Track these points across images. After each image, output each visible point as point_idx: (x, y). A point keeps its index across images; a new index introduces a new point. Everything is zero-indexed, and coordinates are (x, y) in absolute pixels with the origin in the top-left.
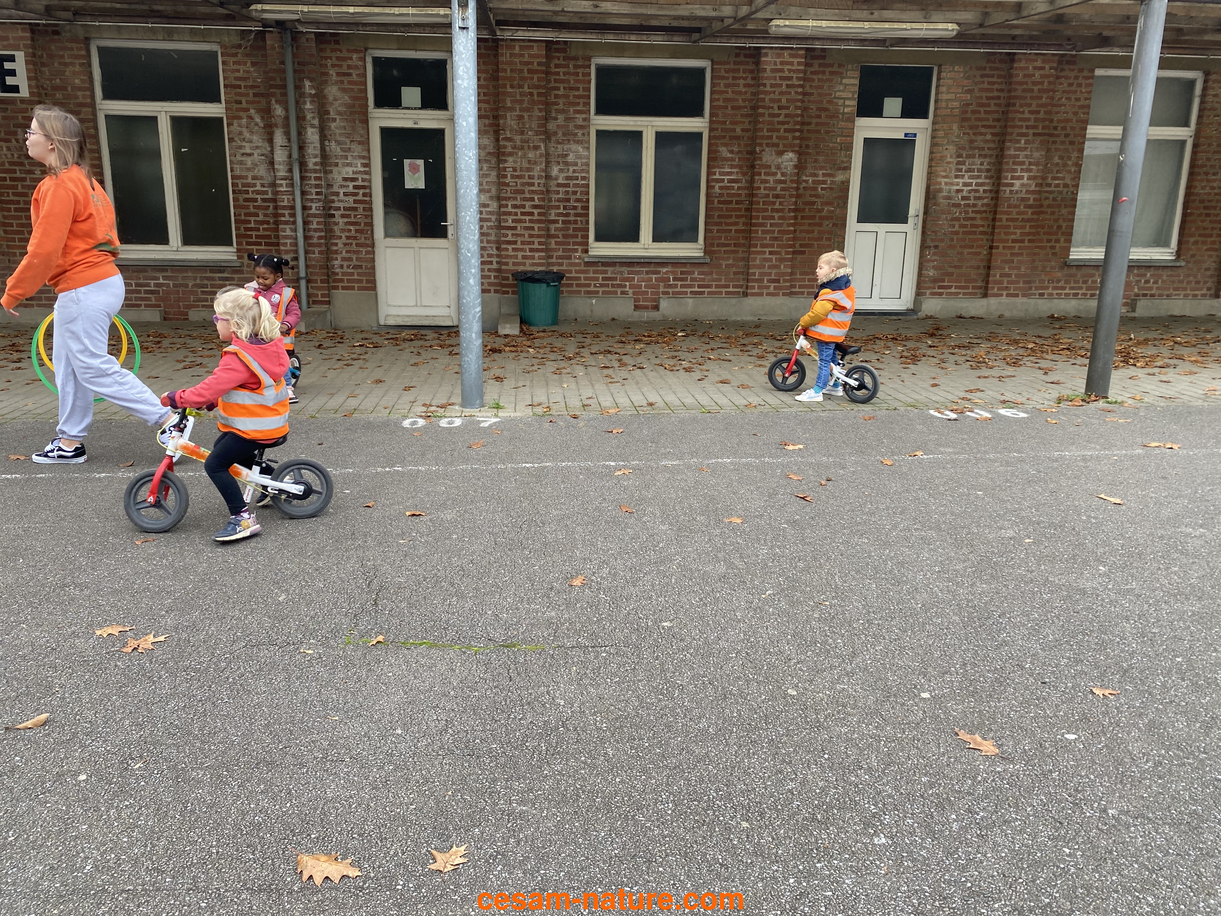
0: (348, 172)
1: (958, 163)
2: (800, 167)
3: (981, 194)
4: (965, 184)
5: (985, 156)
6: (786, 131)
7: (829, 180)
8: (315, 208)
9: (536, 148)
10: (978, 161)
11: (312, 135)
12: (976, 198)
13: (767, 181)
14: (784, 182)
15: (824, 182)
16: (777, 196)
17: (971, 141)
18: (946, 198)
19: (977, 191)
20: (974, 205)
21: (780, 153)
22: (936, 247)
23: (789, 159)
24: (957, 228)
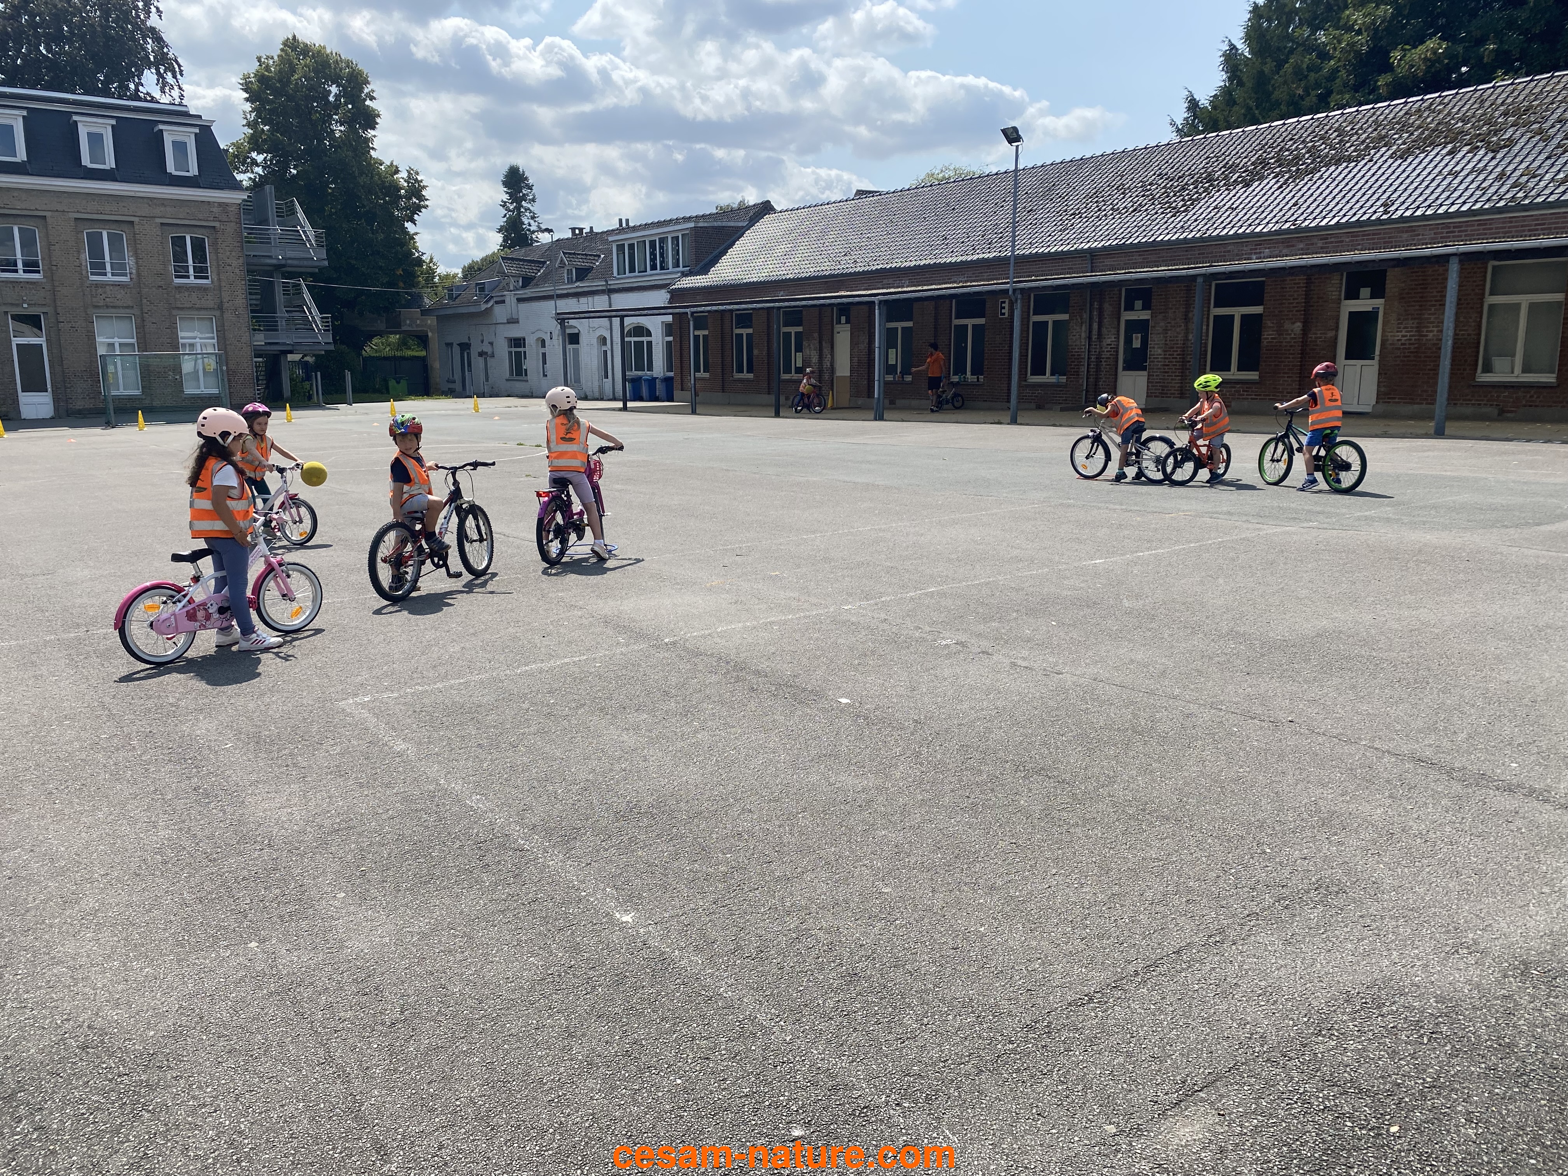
0: (1109, 341)
1: (1399, 324)
2: (1305, 331)
3: (1413, 341)
4: (1403, 336)
5: (1415, 319)
6: (1297, 311)
7: (1323, 336)
8: (1093, 358)
9: (1180, 326)
10: (1411, 322)
11: (1095, 326)
12: (1410, 344)
13: (1286, 338)
14: (1295, 338)
15: (1320, 338)
16: (1291, 346)
17: (1406, 311)
18: (1391, 344)
19: (1410, 340)
20: (1409, 348)
21: (1293, 323)
22: (1386, 374)
23: (1299, 325)
24: (1398, 362)
